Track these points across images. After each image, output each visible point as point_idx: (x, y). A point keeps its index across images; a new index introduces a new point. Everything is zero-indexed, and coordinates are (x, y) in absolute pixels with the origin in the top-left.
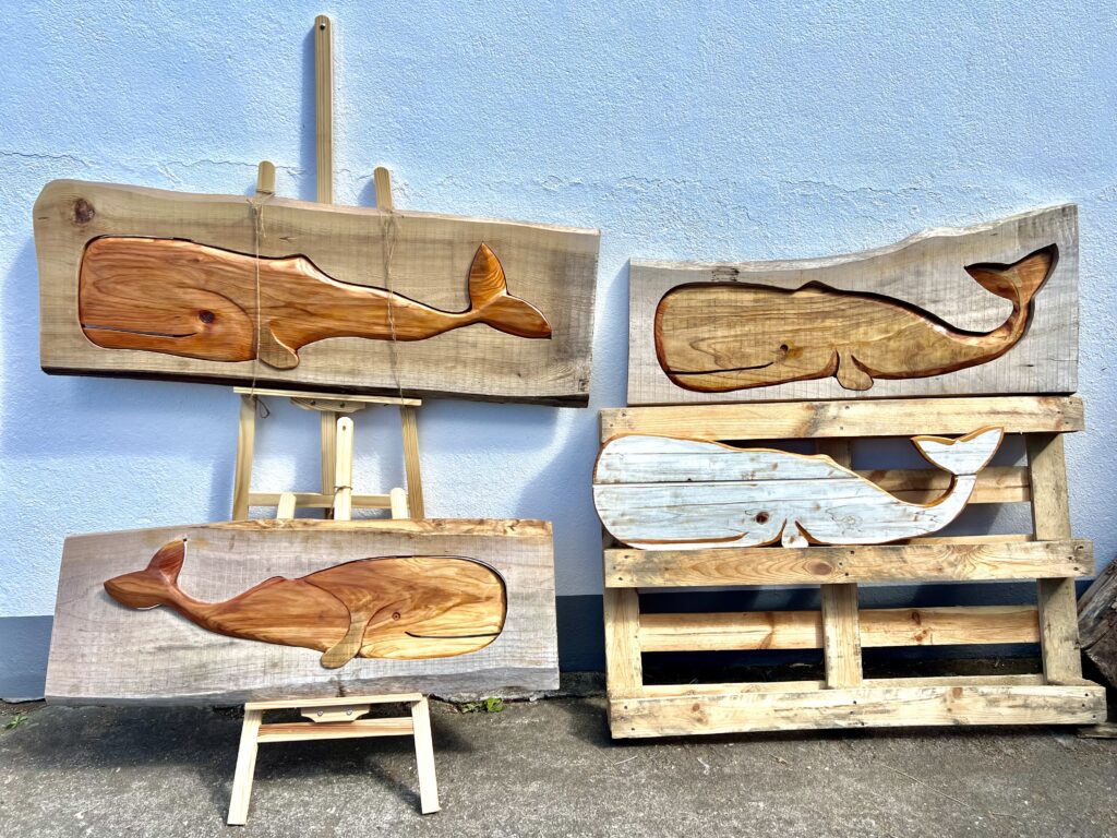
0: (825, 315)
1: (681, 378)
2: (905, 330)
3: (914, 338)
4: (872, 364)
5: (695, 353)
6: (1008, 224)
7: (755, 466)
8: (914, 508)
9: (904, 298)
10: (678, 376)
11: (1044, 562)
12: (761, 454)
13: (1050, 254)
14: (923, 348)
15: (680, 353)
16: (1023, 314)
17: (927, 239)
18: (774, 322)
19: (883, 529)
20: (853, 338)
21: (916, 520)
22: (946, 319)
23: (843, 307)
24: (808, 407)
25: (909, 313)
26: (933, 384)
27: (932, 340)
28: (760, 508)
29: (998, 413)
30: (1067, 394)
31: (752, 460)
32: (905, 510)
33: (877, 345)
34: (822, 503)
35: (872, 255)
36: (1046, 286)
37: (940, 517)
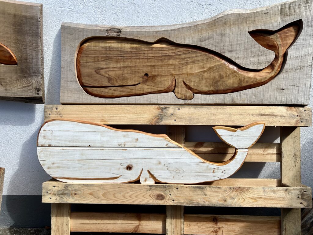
0: (170, 57)
1: (90, 90)
2: (213, 67)
3: (218, 72)
4: (194, 85)
5: (98, 76)
6: (275, 7)
7: (126, 139)
8: (213, 165)
9: (213, 49)
10: (87, 88)
11: (283, 199)
12: (129, 133)
13: (298, 26)
14: (223, 78)
15: (89, 76)
16: (281, 60)
17: (227, 15)
18: (141, 61)
19: (195, 176)
20: (184, 71)
21: (214, 172)
22: (237, 61)
23: (179, 53)
24: (158, 108)
25: (216, 57)
26: (228, 98)
27: (229, 73)
28: (128, 163)
29: (263, 115)
30: (303, 106)
31: (124, 136)
32: (208, 167)
33: (198, 75)
34: (162, 161)
35: (196, 24)
36: (295, 44)
37: (227, 171)
